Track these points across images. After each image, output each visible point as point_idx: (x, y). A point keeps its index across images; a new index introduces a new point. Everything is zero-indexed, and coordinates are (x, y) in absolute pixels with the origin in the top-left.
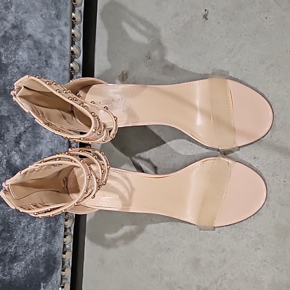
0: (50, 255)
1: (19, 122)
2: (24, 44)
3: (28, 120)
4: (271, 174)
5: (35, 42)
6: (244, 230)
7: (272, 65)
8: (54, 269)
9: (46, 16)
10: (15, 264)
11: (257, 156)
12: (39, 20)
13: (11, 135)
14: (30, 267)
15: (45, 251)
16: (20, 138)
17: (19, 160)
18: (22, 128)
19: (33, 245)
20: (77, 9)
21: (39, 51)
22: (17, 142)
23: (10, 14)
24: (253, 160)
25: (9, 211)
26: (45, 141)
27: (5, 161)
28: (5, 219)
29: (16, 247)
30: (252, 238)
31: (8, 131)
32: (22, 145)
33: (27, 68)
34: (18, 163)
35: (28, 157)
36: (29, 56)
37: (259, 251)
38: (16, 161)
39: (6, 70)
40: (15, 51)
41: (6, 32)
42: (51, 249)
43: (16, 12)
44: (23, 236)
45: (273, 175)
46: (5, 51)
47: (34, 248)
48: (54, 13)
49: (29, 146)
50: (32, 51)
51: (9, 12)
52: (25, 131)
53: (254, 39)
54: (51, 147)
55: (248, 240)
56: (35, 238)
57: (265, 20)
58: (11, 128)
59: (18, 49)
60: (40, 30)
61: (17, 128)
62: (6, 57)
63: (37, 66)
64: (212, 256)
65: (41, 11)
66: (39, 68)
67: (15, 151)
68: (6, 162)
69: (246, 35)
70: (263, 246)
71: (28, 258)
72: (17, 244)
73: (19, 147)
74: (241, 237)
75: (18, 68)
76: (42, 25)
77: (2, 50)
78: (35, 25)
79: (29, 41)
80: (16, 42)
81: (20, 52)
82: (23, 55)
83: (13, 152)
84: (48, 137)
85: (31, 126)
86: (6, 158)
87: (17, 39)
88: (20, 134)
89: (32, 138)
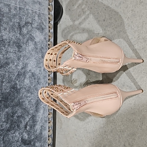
1: (26, 117)
2: (27, 76)
3: (30, 114)
5: (32, 73)
9: (37, 58)
12: (34, 61)
13: (22, 125)
16: (27, 124)
17: (27, 136)
21: (34, 77)
22: (26, 127)
26: (38, 123)
31: (21, 123)
32: (28, 128)
33: (29, 88)
34: (26, 138)
35: (31, 133)
36: (30, 81)
38: (25, 137)
39: (19, 92)
40: (23, 81)
41: (19, 72)
43: (23, 60)
46: (18, 82)
48: (41, 55)
49: (31, 127)
50: (31, 78)
51: (20, 61)
52: (29, 120)
54: (40, 125)
58: (23, 121)
59: (25, 79)
60: (34, 66)
61: (25, 120)
62: (19, 85)
63: (34, 85)
65: (35, 56)
67: (25, 132)
68: (21, 139)
73: (26, 129)
75: (25, 89)
76: (35, 63)
77: (17, 82)
78: (32, 64)
79: (29, 73)
80: (24, 76)
81: (26, 81)
82: (27, 81)
83: (24, 133)
84: (40, 120)
85: (31, 117)
86: (21, 137)
87: (24, 74)
88: (27, 122)
89: (32, 123)
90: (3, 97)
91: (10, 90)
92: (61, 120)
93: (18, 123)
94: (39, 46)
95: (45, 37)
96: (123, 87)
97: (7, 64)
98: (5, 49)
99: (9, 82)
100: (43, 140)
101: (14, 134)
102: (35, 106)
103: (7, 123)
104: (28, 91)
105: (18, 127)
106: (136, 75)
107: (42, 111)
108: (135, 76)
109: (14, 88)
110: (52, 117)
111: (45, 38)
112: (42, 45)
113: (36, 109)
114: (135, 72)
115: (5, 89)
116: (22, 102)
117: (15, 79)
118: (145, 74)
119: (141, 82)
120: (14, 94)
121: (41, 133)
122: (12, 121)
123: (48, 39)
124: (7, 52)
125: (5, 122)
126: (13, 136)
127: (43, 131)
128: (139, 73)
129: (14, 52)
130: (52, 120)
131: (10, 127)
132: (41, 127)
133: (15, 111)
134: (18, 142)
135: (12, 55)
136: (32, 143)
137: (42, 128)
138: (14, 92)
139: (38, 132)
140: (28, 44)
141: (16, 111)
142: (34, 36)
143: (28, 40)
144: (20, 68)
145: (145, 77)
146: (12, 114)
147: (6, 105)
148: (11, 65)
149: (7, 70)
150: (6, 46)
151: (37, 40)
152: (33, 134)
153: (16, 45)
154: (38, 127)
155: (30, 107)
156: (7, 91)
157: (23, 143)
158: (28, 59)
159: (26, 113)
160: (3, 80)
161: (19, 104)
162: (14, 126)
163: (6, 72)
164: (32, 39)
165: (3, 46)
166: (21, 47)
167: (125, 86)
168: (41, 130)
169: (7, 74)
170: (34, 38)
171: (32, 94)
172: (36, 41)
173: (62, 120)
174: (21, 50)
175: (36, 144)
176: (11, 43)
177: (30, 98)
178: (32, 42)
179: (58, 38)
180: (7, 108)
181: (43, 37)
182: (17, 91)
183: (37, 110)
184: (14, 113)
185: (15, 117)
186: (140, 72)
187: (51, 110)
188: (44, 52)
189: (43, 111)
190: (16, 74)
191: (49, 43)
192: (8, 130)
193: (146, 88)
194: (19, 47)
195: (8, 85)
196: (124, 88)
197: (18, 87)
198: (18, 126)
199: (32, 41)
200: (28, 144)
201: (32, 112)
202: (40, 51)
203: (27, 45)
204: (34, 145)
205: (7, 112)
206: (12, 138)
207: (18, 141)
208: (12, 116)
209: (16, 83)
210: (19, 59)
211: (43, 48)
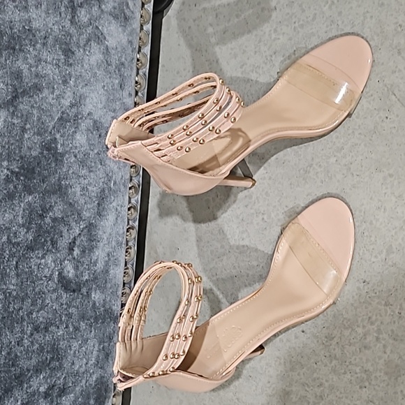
0: (102, 383)
1: (73, 224)
2: (83, 126)
3: (84, 220)
4: (383, 303)
5: (95, 122)
6: (347, 363)
7: (391, 176)
8: (105, 398)
9: (108, 87)
10: (64, 398)
11: (367, 280)
12: (100, 93)
13: (63, 243)
14: (80, 399)
15: (97, 378)
16: (74, 243)
17: (72, 271)
18: (77, 231)
19: (84, 373)
20: (141, 72)
21: (99, 133)
22: (71, 249)
23: (69, 89)
24: (362, 284)
25: (59, 334)
26: (102, 244)
27: (57, 273)
28: (54, 344)
29: (65, 377)
30: (356, 373)
31: (62, 236)
32: (76, 252)
33: (85, 155)
34: (70, 275)
35: (82, 266)
36: (88, 139)
37: (364, 389)
38: (69, 272)
39: (62, 161)
40: (72, 136)
41: (63, 113)
42: (103, 374)
43: (76, 86)
44: (73, 364)
45: (386, 305)
46: (61, 136)
47: (85, 375)
48: (117, 81)
49: (84, 251)
50: (92, 133)
51: (68, 87)
52: (80, 234)
53: (371, 140)
54: (107, 250)
55: (352, 376)
56: (87, 364)
57: (385, 119)
58: (65, 233)
59: (76, 132)
60: (100, 106)
61: (71, 232)
62: (63, 145)
63: (96, 151)
64: (306, 390)
65: (104, 82)
66: (98, 154)
67: (68, 260)
68: (58, 275)
69: (360, 134)
70: (370, 384)
71: (77, 389)
72: (67, 373)
73: (72, 255)
74: (343, 371)
75: (75, 156)
76: (104, 99)
77: (58, 136)
78: (95, 100)
79: (88, 121)
80: (74, 124)
81: (78, 136)
82: (81, 139)
83: (66, 262)
84: (105, 238)
85: (86, 227)
86: (58, 270)
87: (75, 120)
88: (75, 238)
89: (87, 242)
90: (23, 165)
91: (40, 153)
92: (156, 252)
93: (54, 235)
94: (114, 60)
95: (130, 38)
96: (309, 168)
97: (37, 88)
98: (35, 53)
99: (39, 134)
100: (111, 288)
101: (41, 259)
102: (97, 202)
103: (28, 229)
104: (83, 163)
105: (53, 245)
106: (342, 141)
107: (111, 217)
108: (339, 142)
109: (49, 149)
110: (135, 238)
111: (130, 42)
112: (121, 57)
113: (98, 209)
114: (340, 134)
115: (28, 147)
116: (66, 187)
117: (54, 128)
118: (363, 137)
119: (352, 156)
120: (49, 164)
121: (107, 271)
122: (41, 227)
123: (138, 47)
124: (40, 60)
125: (23, 226)
126: (40, 264)
127: (111, 268)
128: (349, 135)
129: (54, 62)
130: (133, 245)
131: (35, 240)
132: (109, 255)
133: (48, 206)
134: (50, 280)
135: (49, 70)
136: (84, 290)
137: (109, 259)
138: (50, 158)
139: (100, 266)
140: (88, 49)
141: (51, 206)
142: (105, 31)
143: (89, 40)
144: (66, 103)
145: (362, 145)
146: (42, 210)
147: (29, 185)
148: (46, 92)
149: (36, 103)
150: (38, 46)
151: (111, 42)
152: (89, 270)
153: (60, 48)
154: (100, 254)
155: (83, 202)
156: (34, 153)
157: (62, 286)
158: (86, 85)
159: (73, 214)
160: (25, 124)
161: (60, 190)
162: (43, 240)
163: (32, 107)
164: (99, 38)
165: (30, 45)
166: (73, 53)
167: (314, 166)
168: (107, 263)
169: (35, 112)
170: (105, 38)
171: (92, 171)
172: (109, 45)
173: (158, 250)
174: (71, 61)
175: (93, 296)
176: (50, 40)
177: (86, 181)
178: (99, 46)
179: (163, 51)
180: (30, 194)
181: (126, 38)
182: (56, 158)
183: (100, 214)
184: (45, 210)
185: (48, 220)
186: (350, 131)
187: (134, 222)
188: (125, 75)
189: (114, 218)
190: (57, 118)
191: (138, 56)
192: (30, 248)
193: (361, 171)
194: (68, 52)
195: (37, 139)
196: (311, 170)
197: (60, 149)
198: (54, 243)
199: (98, 44)
200: (74, 291)
201: (88, 215)
202: (117, 72)
203: (87, 53)
204: (88, 295)
205: (29, 204)
206: (39, 268)
207: (50, 278)
208: (42, 217)
209: (56, 139)
210: (65, 82)
211: (123, 64)
